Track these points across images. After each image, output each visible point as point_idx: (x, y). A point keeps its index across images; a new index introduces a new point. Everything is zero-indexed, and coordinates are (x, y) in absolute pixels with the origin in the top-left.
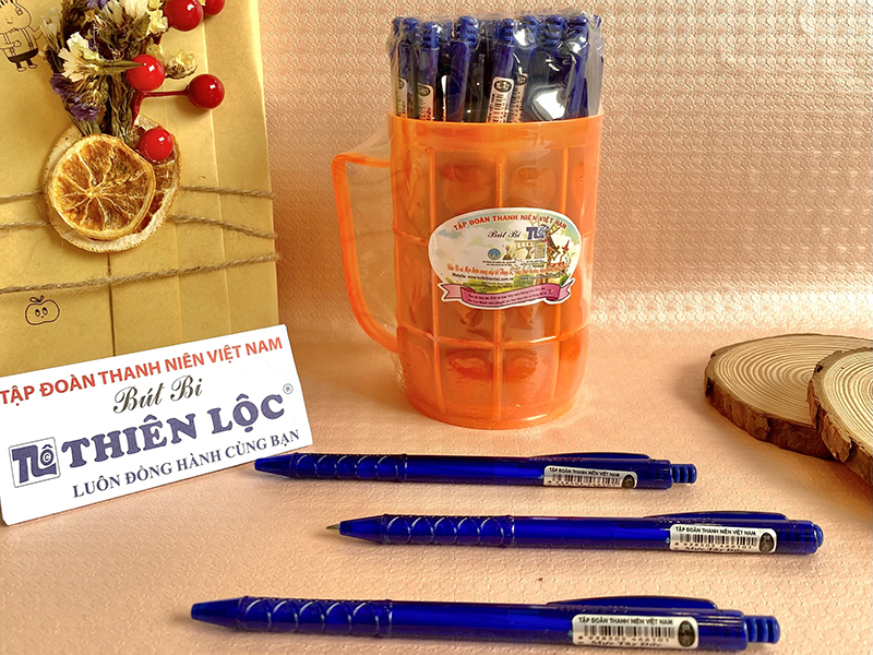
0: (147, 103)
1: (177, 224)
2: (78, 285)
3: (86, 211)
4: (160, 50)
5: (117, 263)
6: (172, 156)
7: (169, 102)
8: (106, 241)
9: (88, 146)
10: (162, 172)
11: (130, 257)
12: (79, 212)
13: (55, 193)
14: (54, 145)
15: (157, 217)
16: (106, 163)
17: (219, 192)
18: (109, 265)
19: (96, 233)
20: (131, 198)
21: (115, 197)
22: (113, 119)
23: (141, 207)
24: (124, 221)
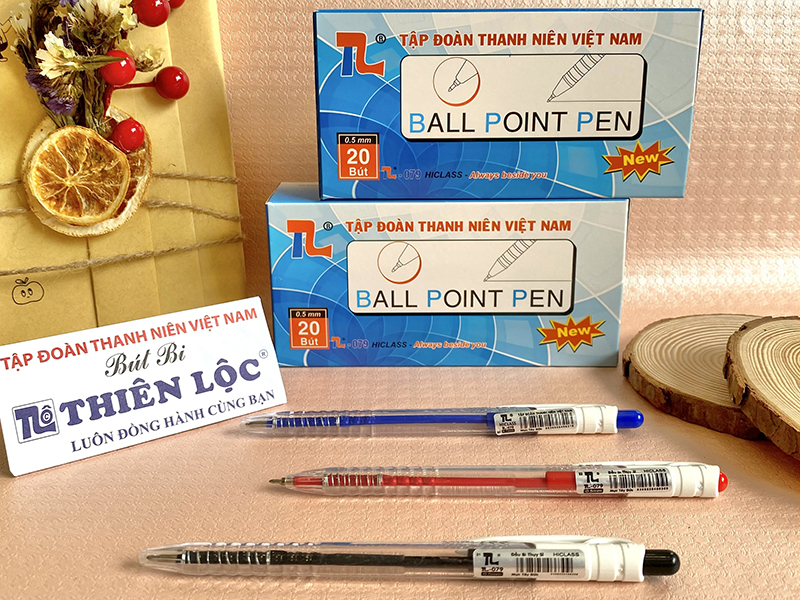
0: (117, 95)
1: (150, 209)
2: (61, 268)
3: (65, 199)
4: (128, 44)
5: (95, 247)
7: (138, 93)
8: (85, 226)
9: (64, 138)
10: (135, 160)
11: (107, 241)
12: (58, 200)
13: (34, 182)
14: (29, 136)
15: (132, 203)
16: (82, 153)
17: (189, 178)
18: (88, 248)
19: (76, 219)
20: (107, 186)
21: (93, 185)
22: (87, 111)
23: (117, 194)
24: (102, 208)
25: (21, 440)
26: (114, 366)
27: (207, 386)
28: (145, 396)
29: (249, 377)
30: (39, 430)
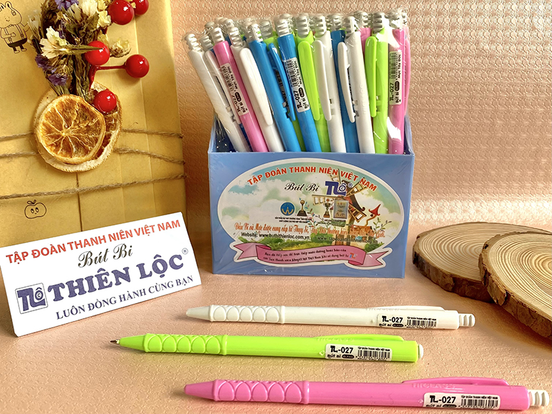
0: (99, 74)
1: (120, 154)
2: (57, 193)
3: (62, 145)
4: (106, 38)
5: (82, 179)
6: (115, 109)
7: (113, 73)
8: (75, 164)
9: (61, 103)
10: (110, 119)
11: (90, 175)
12: (57, 146)
13: (41, 133)
14: (39, 102)
15: (107, 149)
16: (73, 114)
17: (147, 133)
18: (77, 180)
19: (68, 159)
20: (90, 136)
21: (80, 136)
22: (77, 84)
23: (96, 142)
24: (87, 152)
25: (22, 311)
26: (84, 260)
27: (147, 273)
28: (106, 280)
29: (176, 267)
30: (34, 305)
